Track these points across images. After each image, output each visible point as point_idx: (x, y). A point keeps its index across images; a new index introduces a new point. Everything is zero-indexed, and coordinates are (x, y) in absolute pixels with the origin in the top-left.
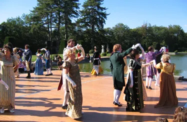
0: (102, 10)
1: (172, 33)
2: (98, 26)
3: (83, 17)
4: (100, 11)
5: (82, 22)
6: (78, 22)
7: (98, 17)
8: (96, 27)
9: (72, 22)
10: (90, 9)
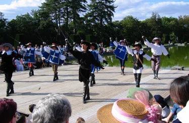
0: (110, 3)
1: (182, 23)
2: (106, 19)
3: (92, 10)
4: (108, 4)
5: (90, 16)
6: (86, 16)
7: (106, 10)
8: (104, 20)
9: (81, 17)
10: (97, 3)
